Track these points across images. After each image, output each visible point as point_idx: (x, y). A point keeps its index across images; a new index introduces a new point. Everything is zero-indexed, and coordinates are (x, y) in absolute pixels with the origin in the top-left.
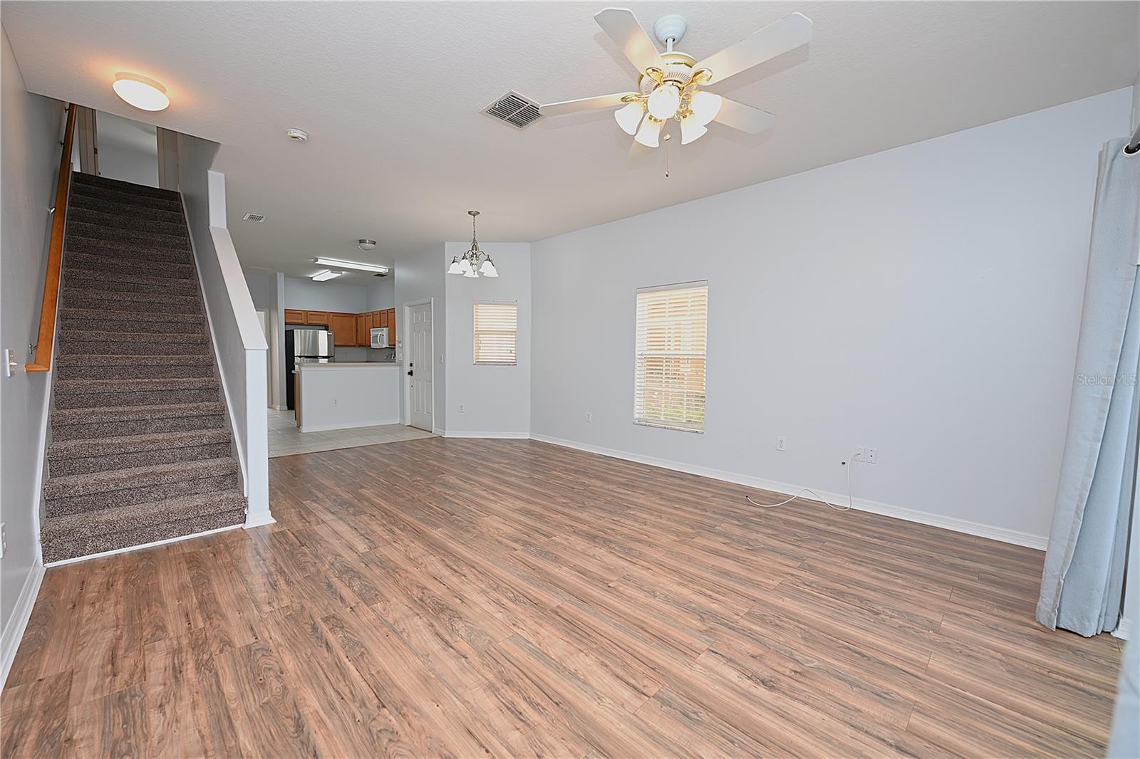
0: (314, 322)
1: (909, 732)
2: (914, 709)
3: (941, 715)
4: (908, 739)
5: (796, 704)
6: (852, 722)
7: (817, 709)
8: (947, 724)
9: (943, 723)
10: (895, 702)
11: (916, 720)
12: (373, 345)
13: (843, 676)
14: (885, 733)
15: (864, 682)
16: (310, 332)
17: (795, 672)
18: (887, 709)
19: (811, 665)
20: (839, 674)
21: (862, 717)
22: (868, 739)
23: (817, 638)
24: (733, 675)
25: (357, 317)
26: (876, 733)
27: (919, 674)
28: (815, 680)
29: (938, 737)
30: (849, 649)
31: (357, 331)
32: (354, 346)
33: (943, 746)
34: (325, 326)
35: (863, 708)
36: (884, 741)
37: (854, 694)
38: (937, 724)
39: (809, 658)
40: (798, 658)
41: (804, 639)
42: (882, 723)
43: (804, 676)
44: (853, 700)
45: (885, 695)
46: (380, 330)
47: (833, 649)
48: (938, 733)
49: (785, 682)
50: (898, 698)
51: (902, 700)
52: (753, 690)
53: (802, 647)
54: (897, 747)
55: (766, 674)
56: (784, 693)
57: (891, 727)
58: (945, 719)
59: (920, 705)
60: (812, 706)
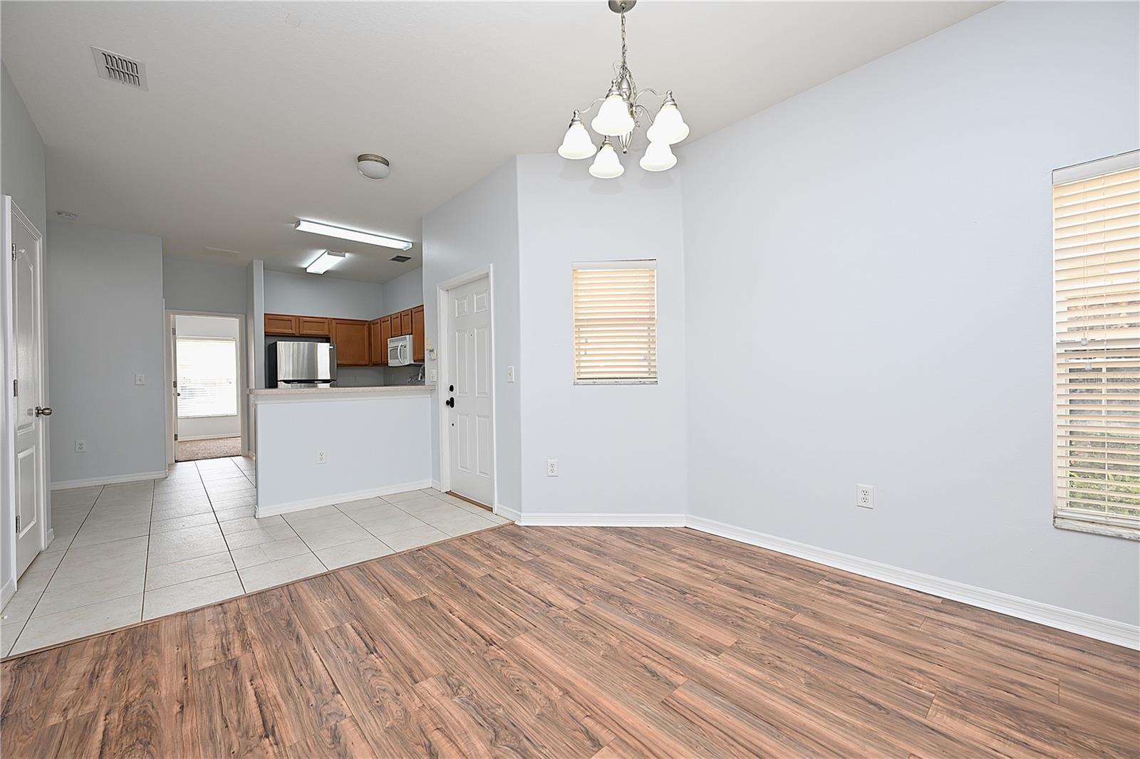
0: (309, 332)
12: (392, 363)
16: (304, 345)
25: (369, 325)
31: (370, 344)
32: (367, 365)
34: (326, 338)
46: (402, 340)
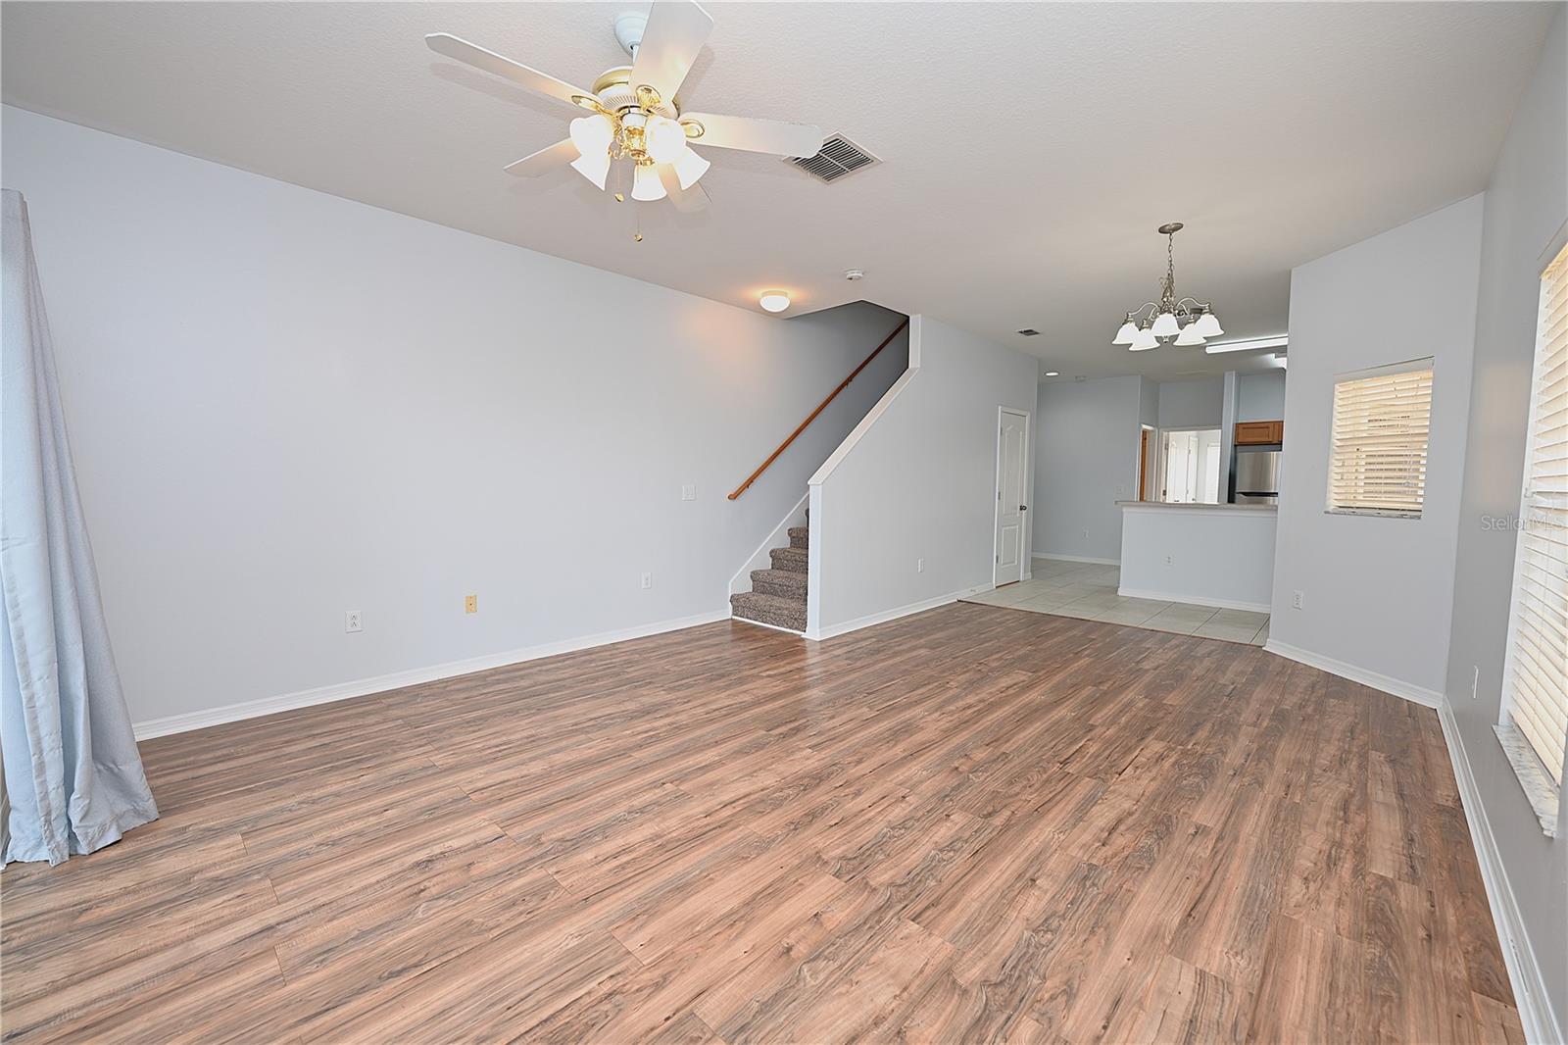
1: (270, 950)
2: (282, 975)
3: (247, 1001)
4: (268, 942)
5: (385, 875)
6: (326, 908)
7: (365, 888)
8: (235, 995)
9: (240, 994)
10: (305, 963)
11: (271, 967)
13: (382, 931)
14: (291, 927)
15: (356, 948)
17: (423, 891)
18: (308, 947)
19: (421, 909)
20: (385, 930)
21: (324, 919)
22: (302, 909)
23: (461, 938)
24: (455, 843)
26: (299, 920)
27: (307, 1027)
28: (398, 901)
29: (238, 973)
30: (416, 966)
33: (228, 970)
35: (329, 925)
36: (287, 921)
37: (351, 928)
38: (244, 986)
39: (432, 912)
40: (441, 901)
41: (469, 923)
42: (302, 932)
43: (411, 895)
44: (347, 922)
45: (322, 957)
47: (429, 946)
48: (243, 976)
49: (416, 877)
50: (308, 969)
51: (302, 972)
52: (428, 851)
53: (456, 914)
54: (272, 927)
55: (439, 866)
56: (404, 871)
57: (291, 937)
58: (240, 1000)
59: (278, 986)
60: (371, 885)
